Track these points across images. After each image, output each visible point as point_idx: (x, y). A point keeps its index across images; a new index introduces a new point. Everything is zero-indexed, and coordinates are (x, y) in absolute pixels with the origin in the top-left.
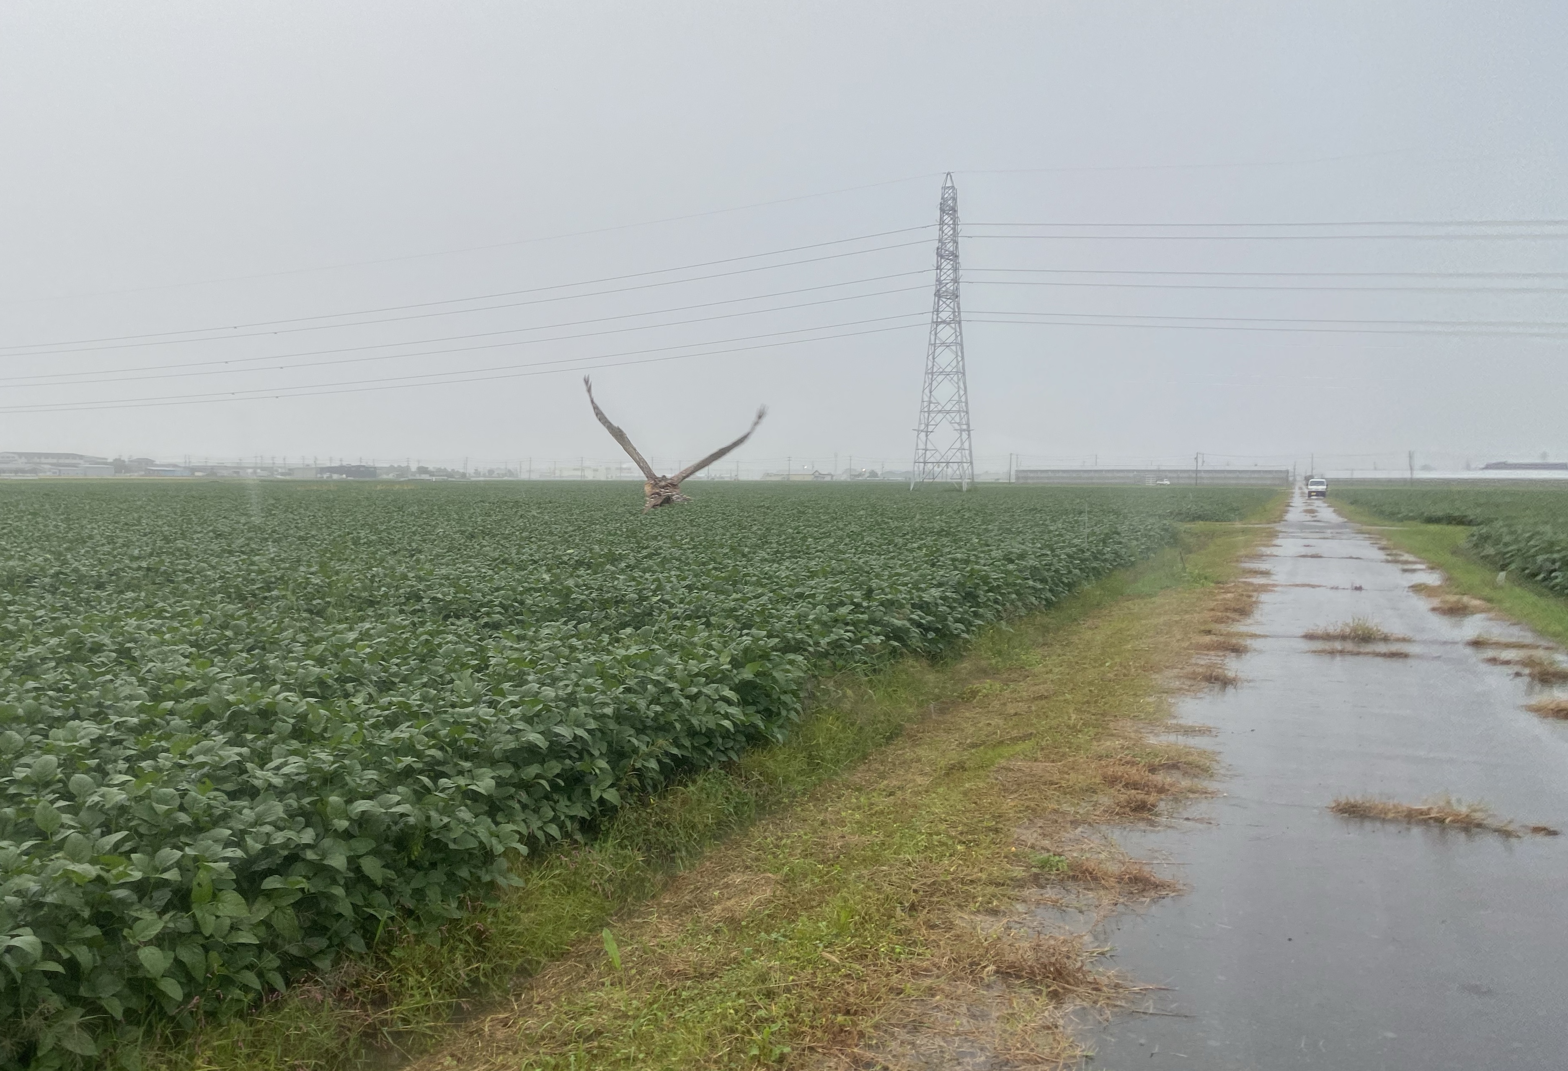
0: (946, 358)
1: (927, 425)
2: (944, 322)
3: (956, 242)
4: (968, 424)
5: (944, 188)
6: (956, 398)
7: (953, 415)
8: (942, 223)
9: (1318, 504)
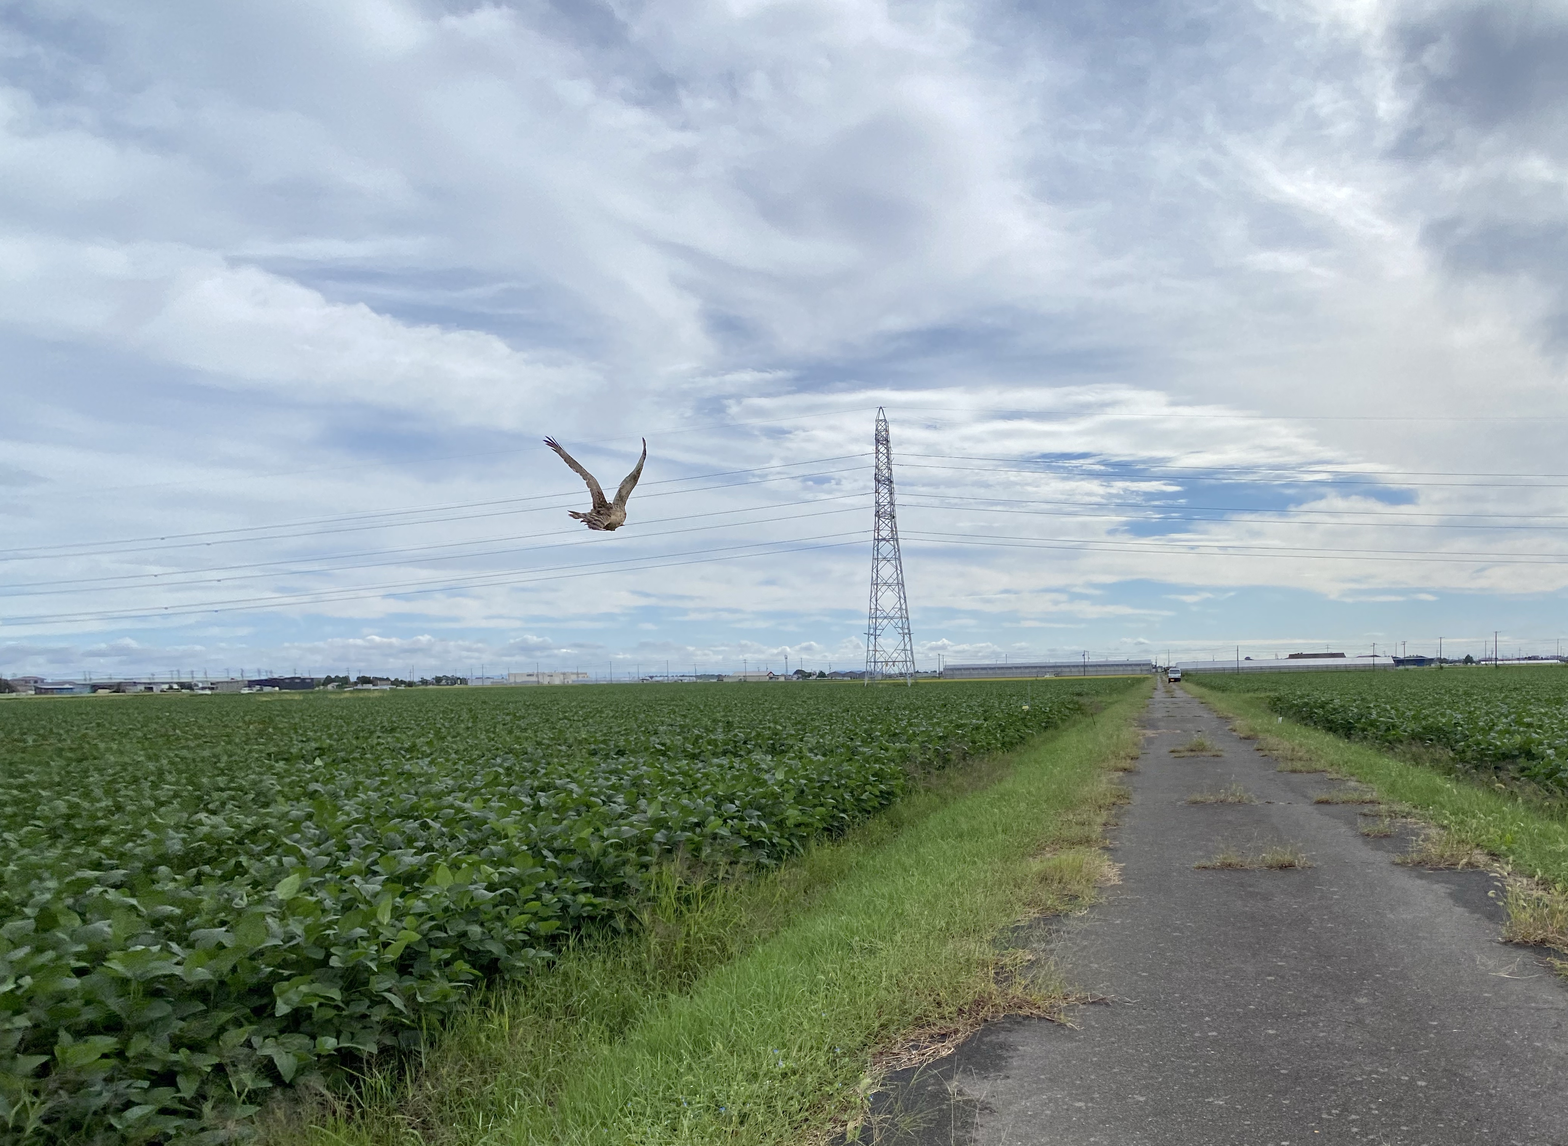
0: (887, 571)
1: (876, 629)
2: (884, 539)
3: (890, 469)
4: (908, 628)
5: (878, 421)
6: (898, 606)
7: (896, 621)
8: (878, 451)
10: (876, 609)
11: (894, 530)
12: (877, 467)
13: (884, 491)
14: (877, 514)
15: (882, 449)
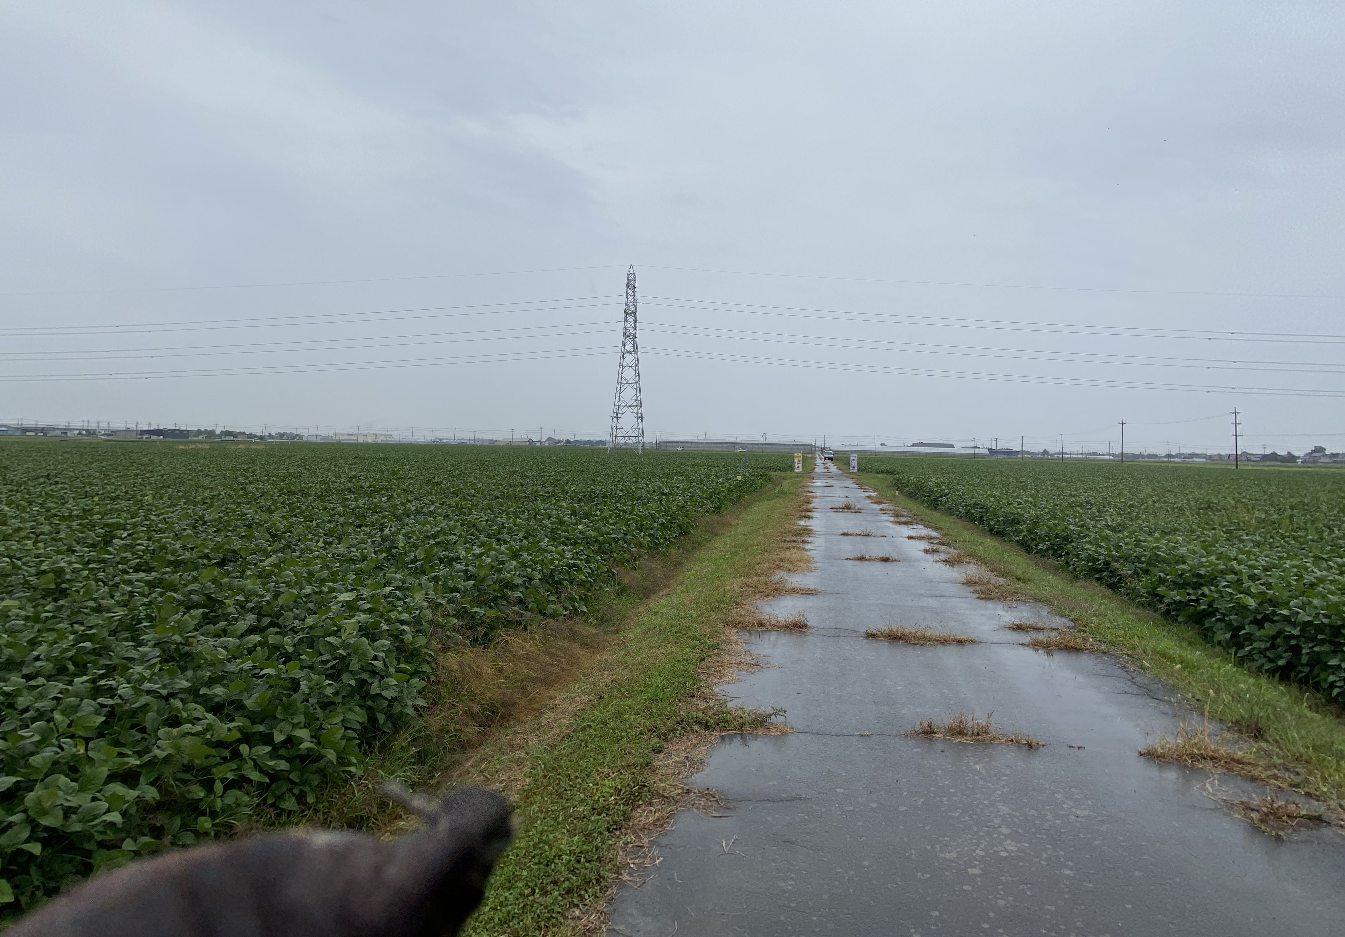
0: (629, 374)
1: (618, 413)
2: (628, 352)
3: (635, 306)
4: (641, 414)
5: (629, 274)
6: (635, 398)
7: (633, 408)
8: (627, 294)
9: (829, 463)
10: (619, 399)
11: (635, 346)
12: (626, 304)
13: (630, 319)
14: (625, 336)
15: (631, 292)
